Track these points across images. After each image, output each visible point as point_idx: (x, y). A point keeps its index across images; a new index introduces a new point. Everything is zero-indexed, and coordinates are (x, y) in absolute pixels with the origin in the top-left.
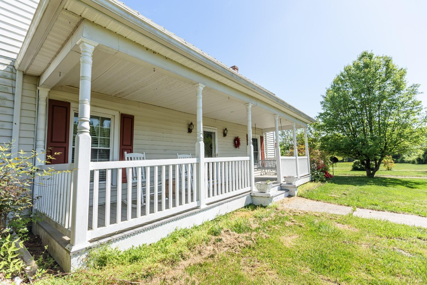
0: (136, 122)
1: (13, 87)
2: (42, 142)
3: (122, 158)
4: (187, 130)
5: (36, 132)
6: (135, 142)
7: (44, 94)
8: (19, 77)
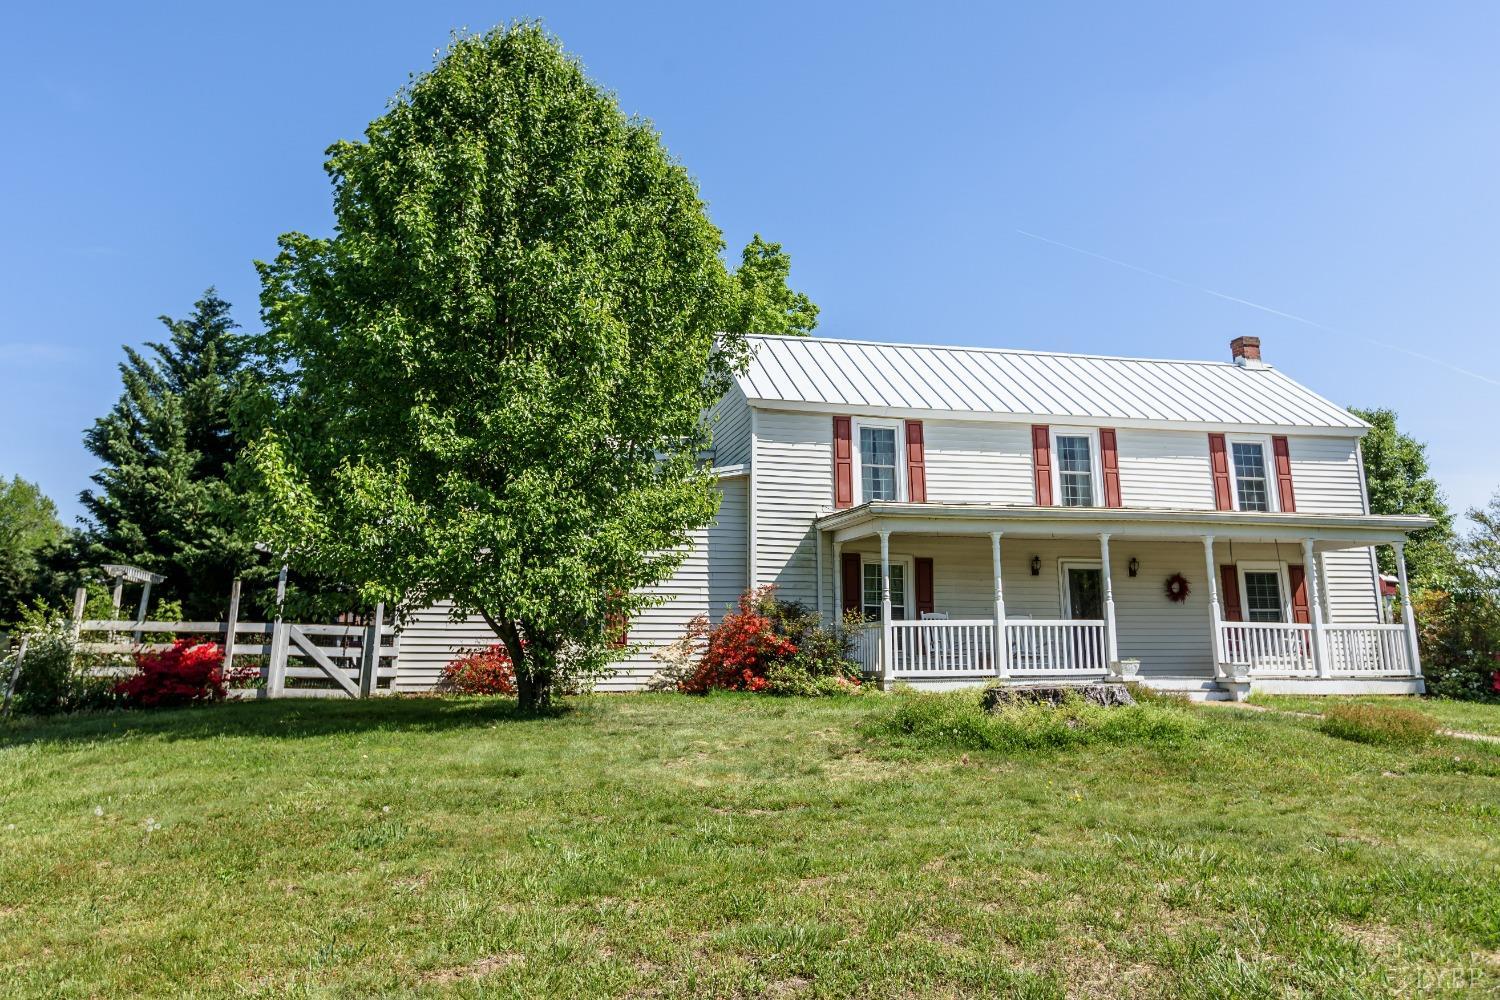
0: (935, 567)
1: (816, 547)
2: (839, 602)
3: (919, 617)
4: (1029, 571)
5: (833, 591)
6: (935, 596)
7: (838, 550)
8: (819, 536)
